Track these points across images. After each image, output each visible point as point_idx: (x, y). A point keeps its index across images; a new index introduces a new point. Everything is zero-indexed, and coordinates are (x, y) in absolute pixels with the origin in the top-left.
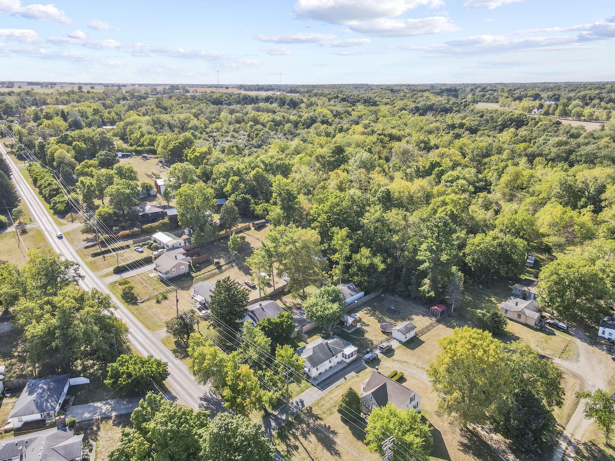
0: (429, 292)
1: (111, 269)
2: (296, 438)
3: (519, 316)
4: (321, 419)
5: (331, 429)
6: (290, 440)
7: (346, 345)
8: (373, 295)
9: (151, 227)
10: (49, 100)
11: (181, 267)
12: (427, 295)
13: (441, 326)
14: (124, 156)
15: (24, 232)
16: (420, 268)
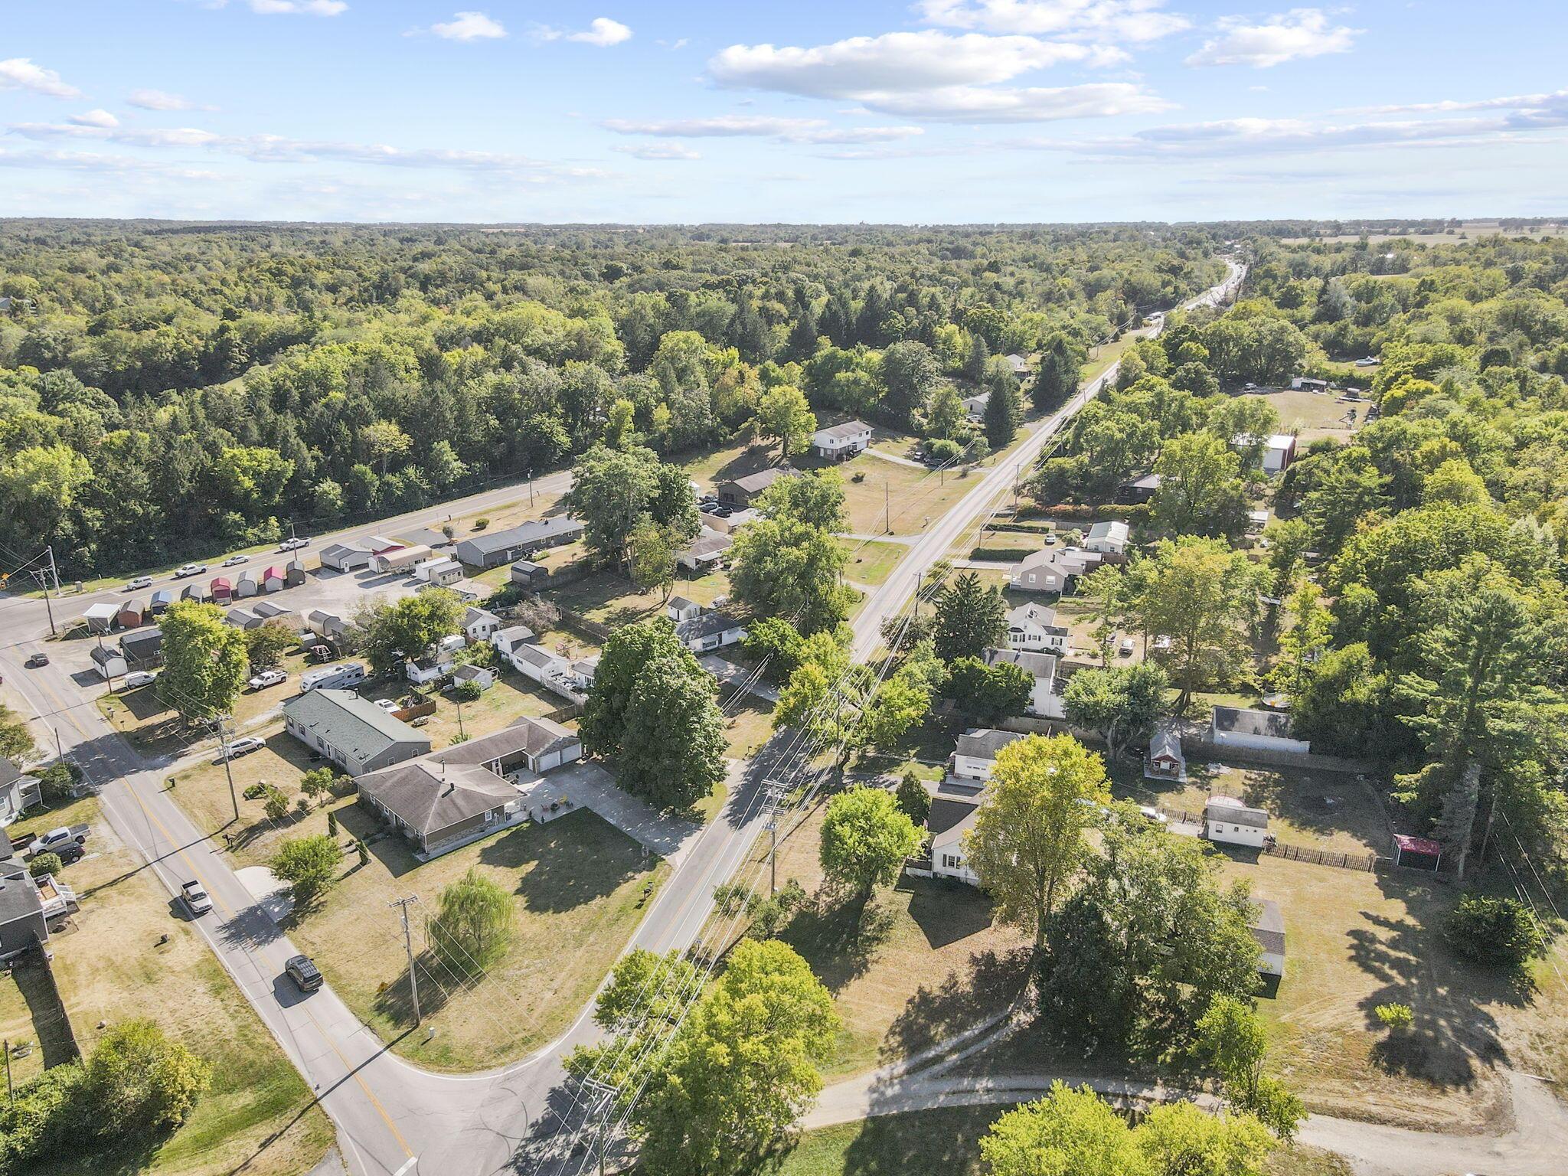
0: (1406, 789)
9: (1114, 510)
11: (1049, 578)
14: (1307, 387)
15: (964, 475)
16: (1404, 719)
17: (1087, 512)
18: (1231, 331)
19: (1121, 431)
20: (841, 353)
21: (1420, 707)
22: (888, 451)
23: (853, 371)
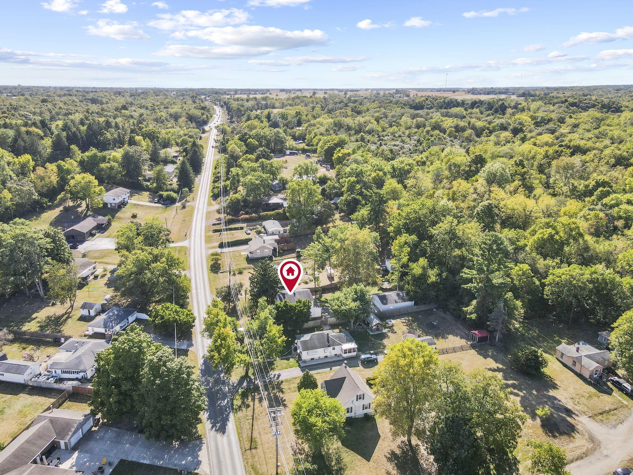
0: (471, 313)
1: (217, 244)
2: (253, 400)
3: (574, 363)
4: (283, 392)
5: (285, 402)
6: (248, 399)
7: (348, 341)
8: (423, 308)
9: (267, 214)
10: (277, 104)
11: (266, 250)
12: (468, 316)
13: (473, 352)
14: (291, 154)
15: (184, 207)
16: (465, 286)
17: (255, 217)
18: (262, 134)
19: (257, 180)
20: (99, 154)
21: (470, 281)
22: (139, 200)
23: (108, 162)
